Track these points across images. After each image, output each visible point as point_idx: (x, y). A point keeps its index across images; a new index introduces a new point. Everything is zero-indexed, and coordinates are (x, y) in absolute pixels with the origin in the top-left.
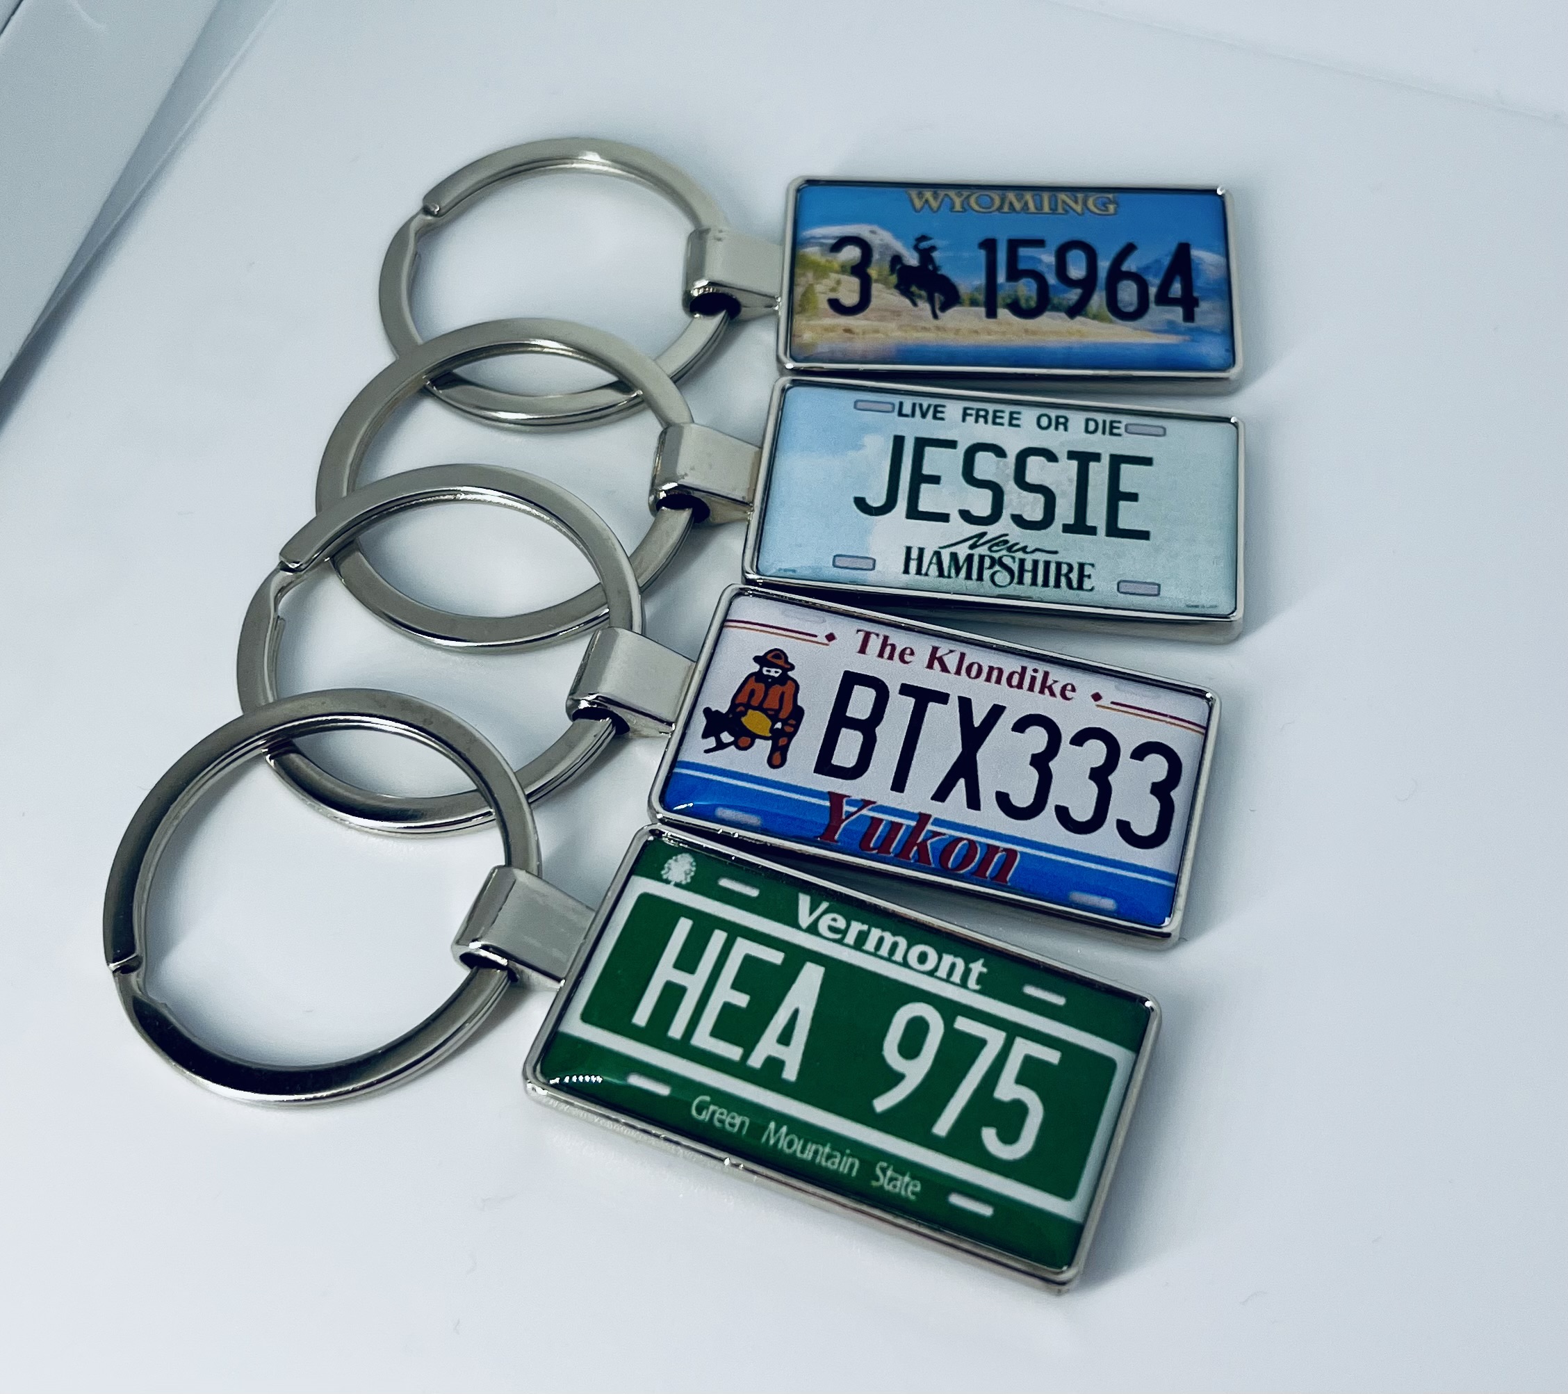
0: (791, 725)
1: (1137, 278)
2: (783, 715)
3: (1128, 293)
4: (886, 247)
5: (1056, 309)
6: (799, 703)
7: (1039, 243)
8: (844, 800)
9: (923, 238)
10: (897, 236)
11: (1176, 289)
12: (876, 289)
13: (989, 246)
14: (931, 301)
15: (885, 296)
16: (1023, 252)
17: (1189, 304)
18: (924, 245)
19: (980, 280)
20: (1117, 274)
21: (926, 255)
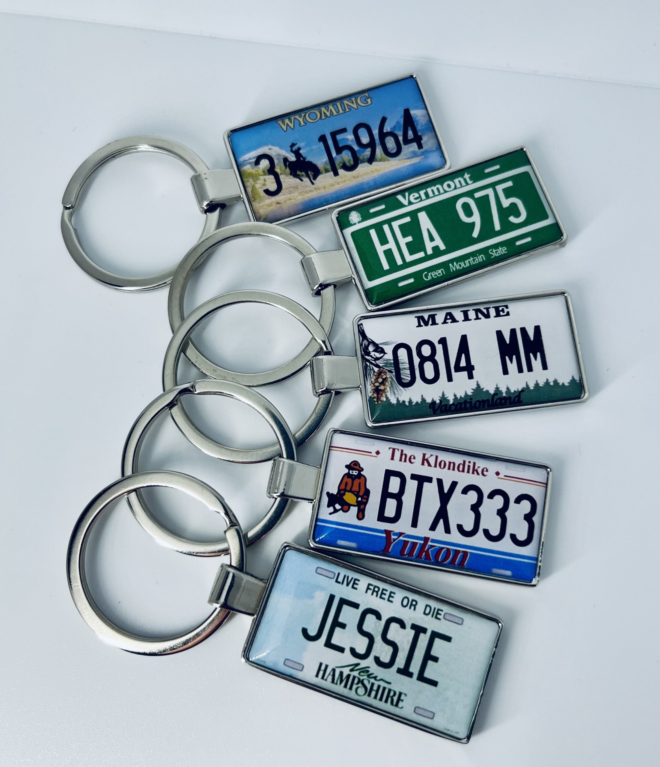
0: (365, 499)
2: (361, 493)
6: (368, 487)
8: (392, 533)
9: (293, 144)
21: (297, 154)
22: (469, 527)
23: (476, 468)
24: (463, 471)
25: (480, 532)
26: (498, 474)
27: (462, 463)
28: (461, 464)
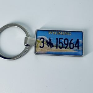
1: (73, 44)
3: (72, 45)
4: (46, 39)
5: (64, 47)
7: (62, 39)
9: (50, 38)
10: (47, 38)
11: (77, 45)
12: (45, 44)
13: (57, 39)
14: (50, 46)
15: (46, 46)
16: (61, 40)
17: (78, 47)
18: (50, 39)
19: (56, 44)
20: (71, 43)
21: (50, 40)
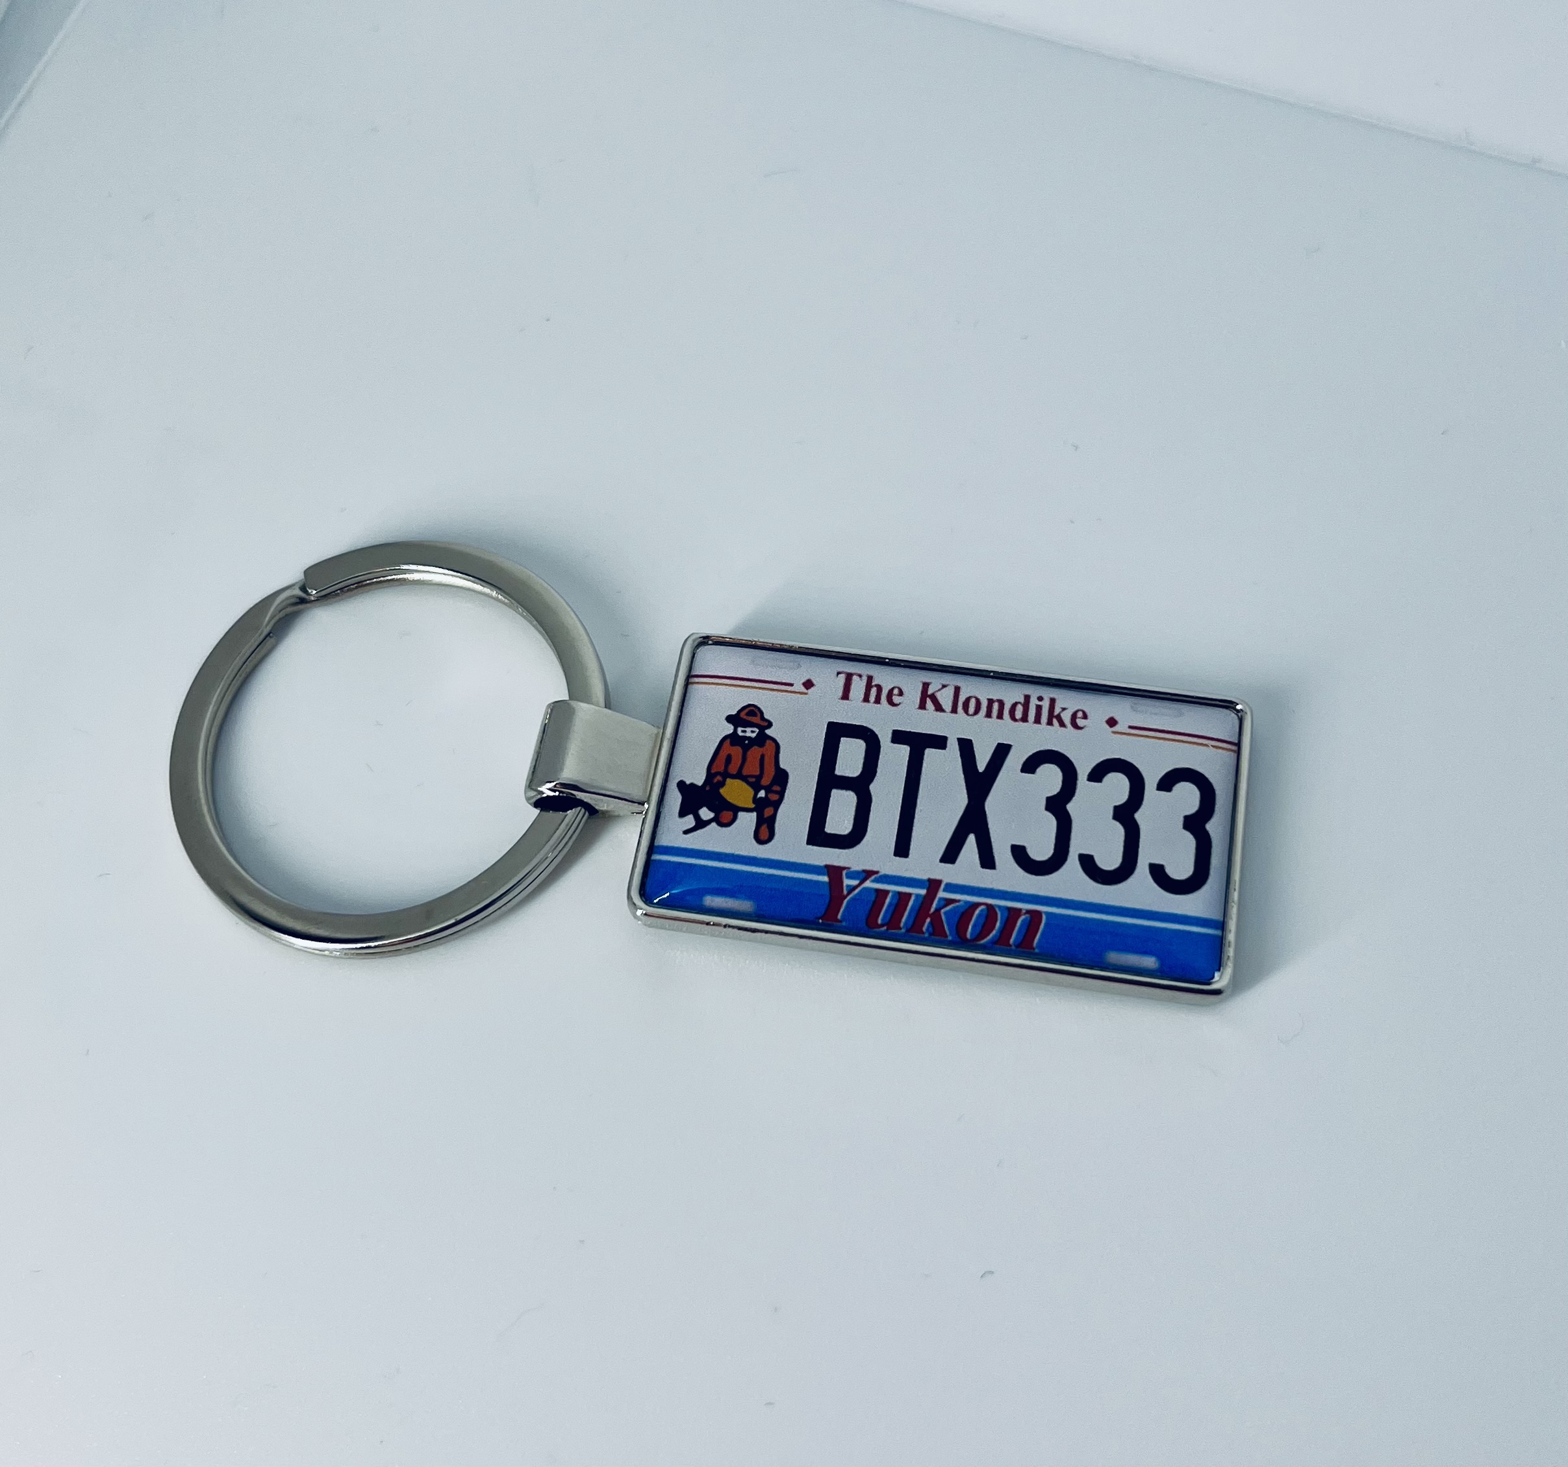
0: (776, 792)
2: (766, 781)
6: (782, 766)
8: (844, 873)
22: (1042, 851)
23: (1057, 711)
24: (1025, 719)
25: (1072, 862)
26: (1112, 722)
27: (1022, 700)
28: (1020, 703)
